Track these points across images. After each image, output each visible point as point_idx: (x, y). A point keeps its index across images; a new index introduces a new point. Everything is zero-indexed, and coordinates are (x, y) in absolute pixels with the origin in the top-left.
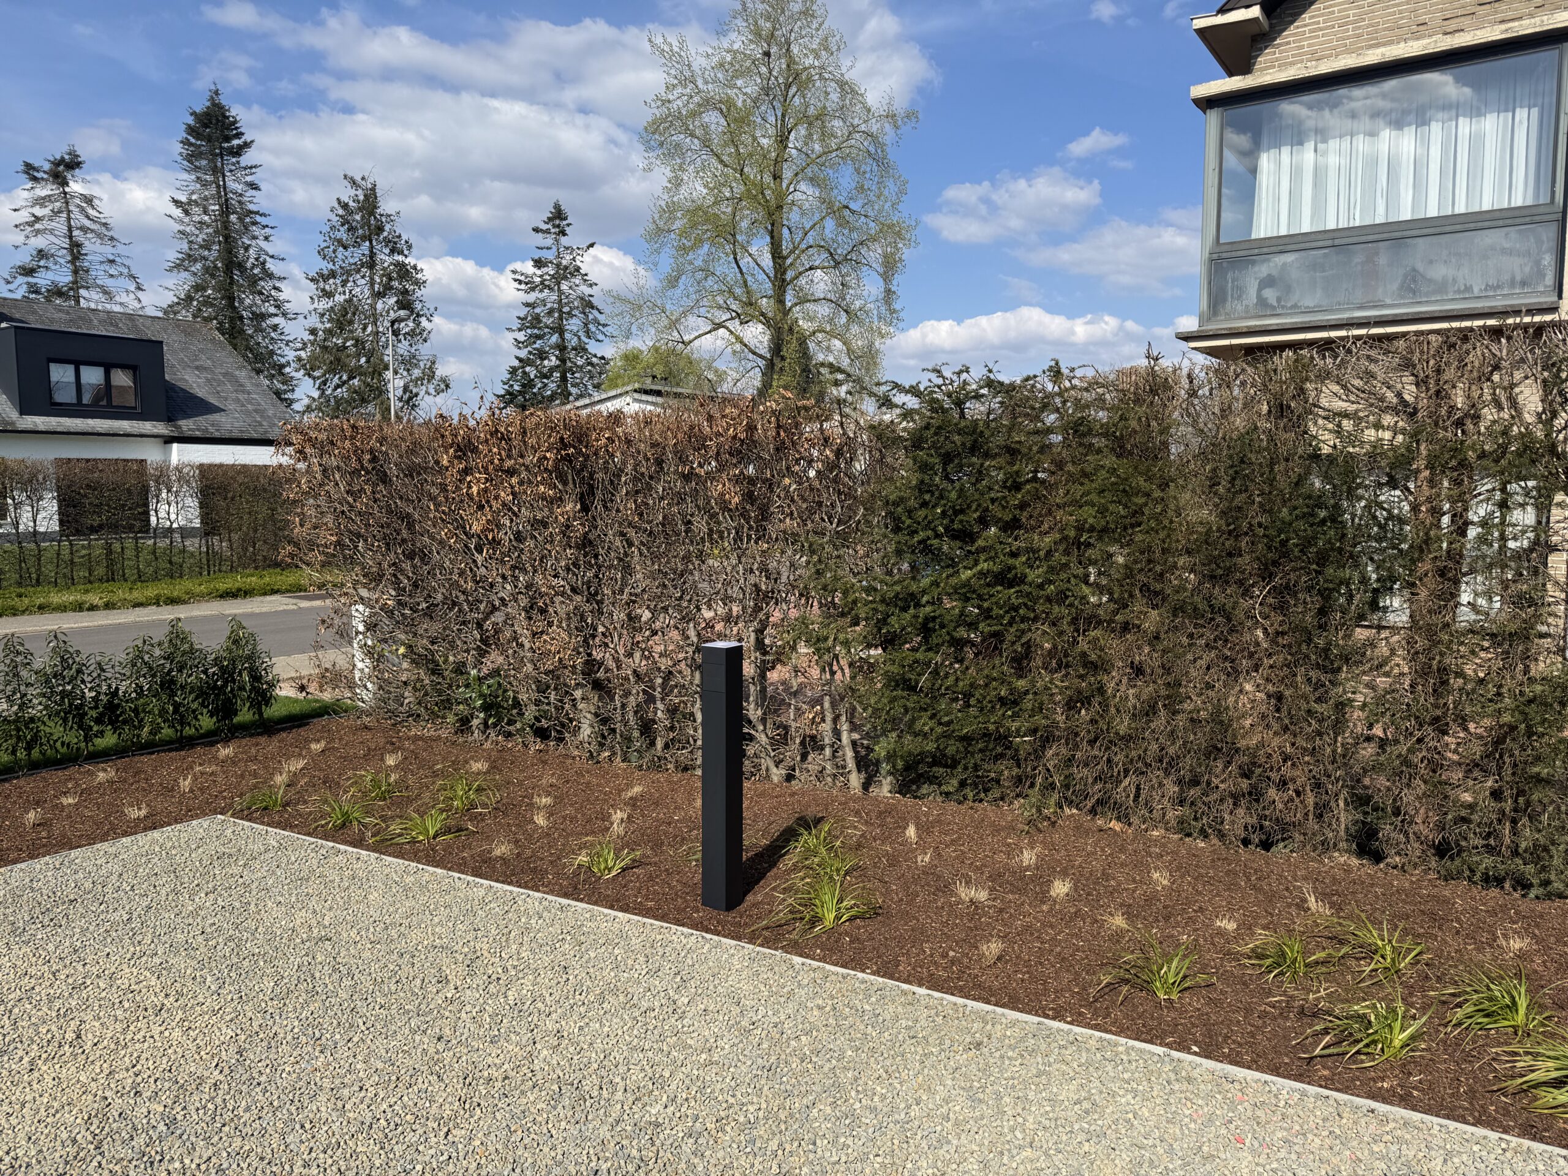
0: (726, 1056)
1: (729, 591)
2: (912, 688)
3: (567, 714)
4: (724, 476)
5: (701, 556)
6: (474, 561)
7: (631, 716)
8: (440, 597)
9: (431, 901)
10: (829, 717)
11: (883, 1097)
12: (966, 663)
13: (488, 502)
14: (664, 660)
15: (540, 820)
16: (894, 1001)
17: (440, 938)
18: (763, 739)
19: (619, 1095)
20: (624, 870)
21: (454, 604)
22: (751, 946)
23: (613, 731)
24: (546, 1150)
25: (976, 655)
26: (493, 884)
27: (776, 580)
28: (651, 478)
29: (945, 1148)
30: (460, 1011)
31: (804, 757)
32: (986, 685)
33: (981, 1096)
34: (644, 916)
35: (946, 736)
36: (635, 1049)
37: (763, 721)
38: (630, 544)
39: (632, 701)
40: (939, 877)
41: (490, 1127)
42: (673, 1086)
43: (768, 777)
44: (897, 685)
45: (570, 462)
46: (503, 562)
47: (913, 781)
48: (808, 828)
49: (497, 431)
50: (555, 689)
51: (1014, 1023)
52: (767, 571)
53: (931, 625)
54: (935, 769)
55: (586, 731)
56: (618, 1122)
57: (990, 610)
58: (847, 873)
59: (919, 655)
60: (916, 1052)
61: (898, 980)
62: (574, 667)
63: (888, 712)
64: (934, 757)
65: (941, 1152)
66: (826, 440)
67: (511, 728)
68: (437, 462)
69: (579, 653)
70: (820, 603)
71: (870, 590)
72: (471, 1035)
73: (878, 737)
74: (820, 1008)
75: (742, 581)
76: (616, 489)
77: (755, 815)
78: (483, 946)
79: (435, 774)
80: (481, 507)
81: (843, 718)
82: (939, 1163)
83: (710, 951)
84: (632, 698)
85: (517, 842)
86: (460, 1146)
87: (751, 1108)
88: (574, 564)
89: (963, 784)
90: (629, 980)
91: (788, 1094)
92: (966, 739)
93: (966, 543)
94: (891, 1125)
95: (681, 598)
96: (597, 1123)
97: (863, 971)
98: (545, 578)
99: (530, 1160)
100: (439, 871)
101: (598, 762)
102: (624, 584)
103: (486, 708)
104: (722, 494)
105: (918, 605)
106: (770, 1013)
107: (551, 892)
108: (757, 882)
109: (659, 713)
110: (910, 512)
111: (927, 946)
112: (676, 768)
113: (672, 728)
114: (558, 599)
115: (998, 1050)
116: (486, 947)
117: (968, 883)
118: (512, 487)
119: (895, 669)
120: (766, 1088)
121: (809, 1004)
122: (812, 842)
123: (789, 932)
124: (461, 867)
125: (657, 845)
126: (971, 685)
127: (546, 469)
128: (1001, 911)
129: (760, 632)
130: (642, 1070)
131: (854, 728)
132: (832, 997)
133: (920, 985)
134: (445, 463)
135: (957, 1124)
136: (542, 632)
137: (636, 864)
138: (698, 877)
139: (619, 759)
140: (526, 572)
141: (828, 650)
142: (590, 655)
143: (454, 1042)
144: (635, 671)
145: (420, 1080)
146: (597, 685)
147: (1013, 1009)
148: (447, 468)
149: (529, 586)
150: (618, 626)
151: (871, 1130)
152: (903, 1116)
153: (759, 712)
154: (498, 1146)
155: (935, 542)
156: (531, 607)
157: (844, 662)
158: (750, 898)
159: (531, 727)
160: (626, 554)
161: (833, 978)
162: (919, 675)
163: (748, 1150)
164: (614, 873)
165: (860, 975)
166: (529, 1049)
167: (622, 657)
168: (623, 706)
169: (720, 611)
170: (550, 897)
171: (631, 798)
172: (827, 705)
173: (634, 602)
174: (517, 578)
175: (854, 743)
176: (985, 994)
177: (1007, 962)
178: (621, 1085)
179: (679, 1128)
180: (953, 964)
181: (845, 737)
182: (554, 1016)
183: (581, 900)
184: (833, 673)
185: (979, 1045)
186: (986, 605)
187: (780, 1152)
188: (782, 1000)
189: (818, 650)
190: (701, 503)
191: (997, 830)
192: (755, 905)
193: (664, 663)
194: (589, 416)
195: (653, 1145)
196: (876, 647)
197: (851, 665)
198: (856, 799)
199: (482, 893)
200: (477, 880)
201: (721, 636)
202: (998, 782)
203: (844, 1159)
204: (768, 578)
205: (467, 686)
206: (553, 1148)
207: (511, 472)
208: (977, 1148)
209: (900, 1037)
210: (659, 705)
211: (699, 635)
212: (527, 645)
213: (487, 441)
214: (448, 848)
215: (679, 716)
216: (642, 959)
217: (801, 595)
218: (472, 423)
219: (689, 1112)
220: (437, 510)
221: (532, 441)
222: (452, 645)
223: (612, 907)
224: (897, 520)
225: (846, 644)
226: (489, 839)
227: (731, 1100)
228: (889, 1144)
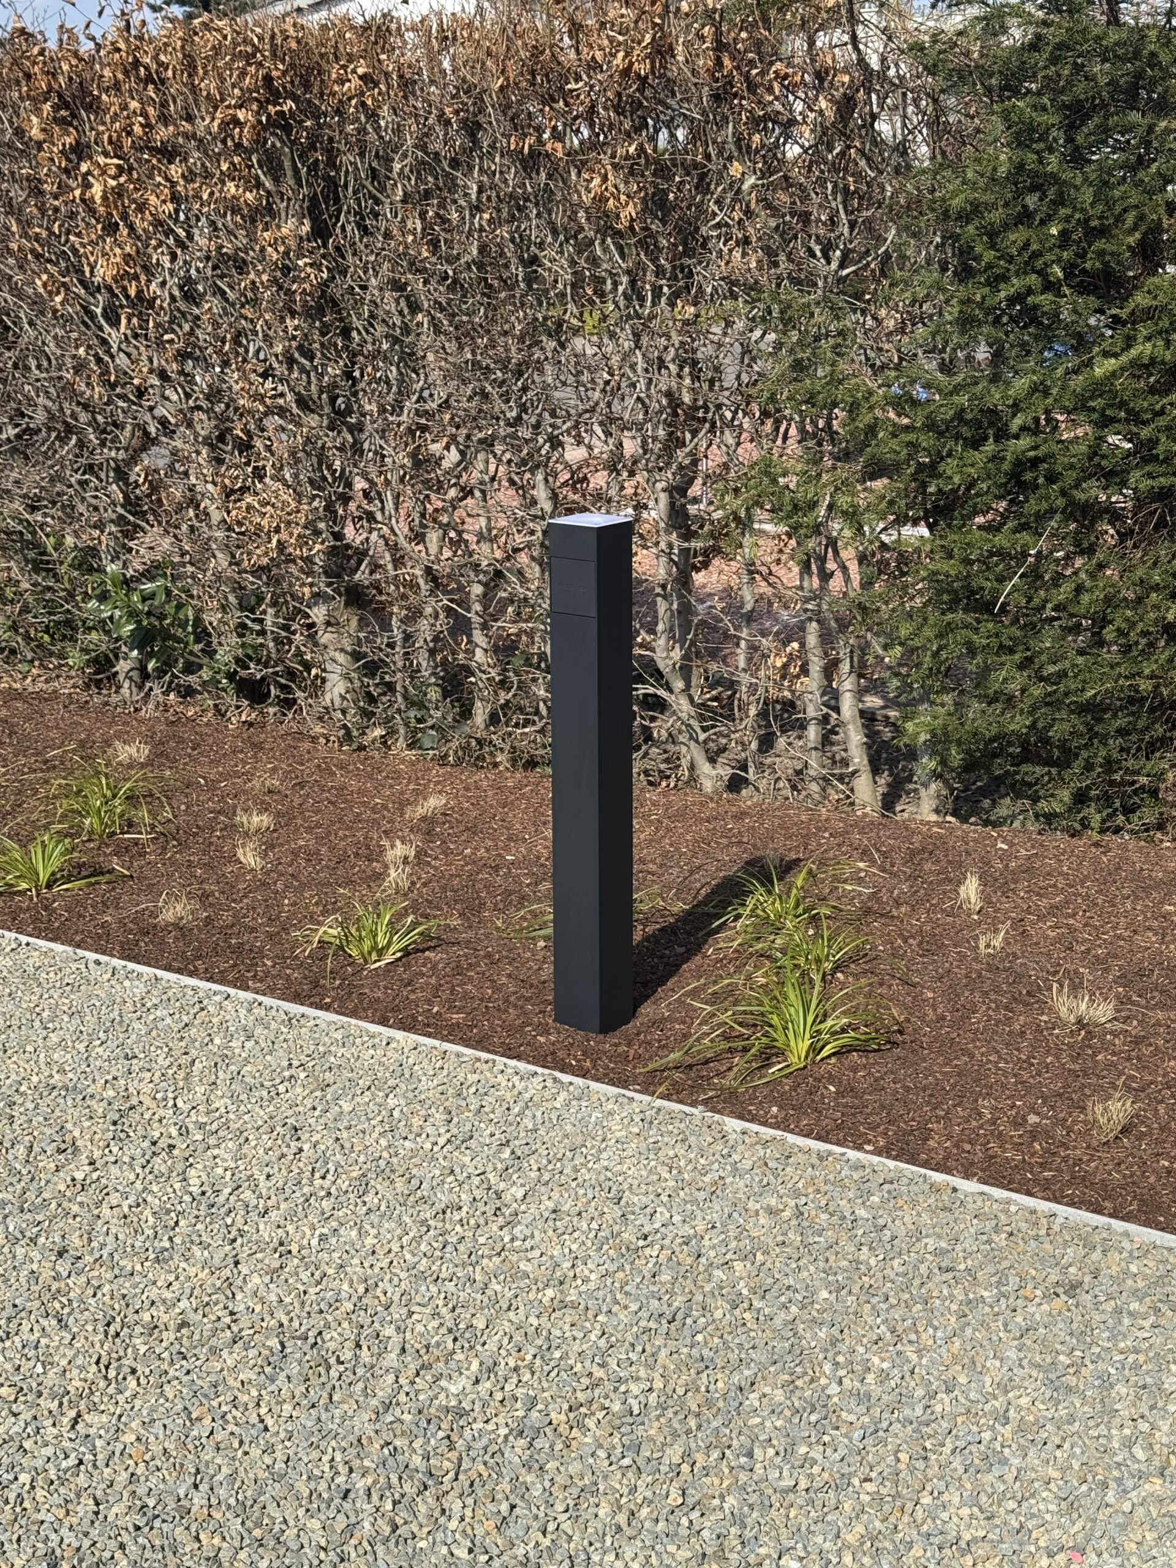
0: (590, 1294)
1: (616, 407)
2: (985, 607)
3: (299, 654)
4: (605, 159)
5: (558, 330)
6: (104, 342)
7: (422, 659)
8: (40, 417)
9: (44, 1004)
10: (816, 665)
11: (884, 1376)
12: (1100, 556)
13: (125, 217)
14: (485, 547)
15: (249, 857)
16: (914, 1203)
17: (62, 1071)
18: (683, 707)
19: (392, 1358)
20: (406, 952)
21: (69, 430)
22: (647, 1098)
23: (390, 687)
24: (255, 1452)
25: (1123, 536)
26: (160, 973)
27: (712, 382)
28: (455, 163)
29: (996, 1471)
30: (99, 1204)
31: (767, 743)
32: (1139, 600)
33: (1072, 1381)
34: (444, 1039)
35: (1051, 702)
36: (422, 1277)
37: (685, 672)
38: (415, 307)
39: (424, 629)
40: (1020, 976)
41: (152, 1410)
42: (491, 1346)
43: (693, 780)
44: (956, 601)
45: (287, 129)
46: (160, 344)
47: (984, 792)
48: (766, 881)
49: (137, 63)
50: (274, 604)
51: (1145, 1251)
52: (694, 363)
53: (1028, 476)
54: (1024, 768)
55: (336, 688)
56: (388, 1407)
57: (1153, 442)
58: (837, 968)
59: (1000, 540)
60: (952, 1298)
61: (925, 1165)
62: (309, 560)
63: (936, 654)
64: (1025, 744)
65: (989, 1478)
66: (821, 75)
67: (192, 679)
68: (19, 132)
69: (317, 533)
70: (802, 430)
71: (905, 403)
72: (120, 1247)
73: (913, 703)
74: (771, 1211)
75: (641, 385)
76: (382, 189)
77: (665, 855)
78: (142, 1086)
79: (50, 766)
80: (111, 228)
81: (845, 667)
82: (983, 1498)
83: (567, 1104)
84: (424, 625)
85: (205, 896)
86: (99, 1443)
87: (635, 1389)
88: (300, 348)
89: (1081, 798)
90: (414, 1153)
91: (705, 1365)
92: (1093, 710)
93: (1111, 301)
94: (896, 1427)
95: (519, 419)
96: (349, 1407)
97: (859, 1148)
98: (244, 377)
99: (225, 1470)
100: (58, 947)
101: (362, 748)
102: (403, 392)
103: (144, 639)
104: (601, 199)
105: (1002, 435)
106: (677, 1219)
107: (270, 991)
108: (662, 981)
109: (479, 655)
110: (992, 235)
111: (985, 1106)
112: (514, 761)
113: (504, 684)
114: (273, 422)
115: (1110, 1298)
116: (147, 1088)
117: (1075, 989)
118: (173, 184)
119: (951, 568)
120: (663, 1353)
121: (752, 1206)
122: (772, 907)
123: (719, 1074)
124: (101, 942)
125: (472, 910)
126: (1108, 600)
127: (238, 145)
128: (1138, 1041)
129: (677, 491)
130: (436, 1315)
131: (869, 685)
132: (797, 1194)
133: (967, 1176)
134: (35, 133)
135: (1021, 1429)
136: (244, 490)
137: (429, 942)
138: (548, 970)
139: (401, 743)
140: (208, 367)
141: (817, 529)
142: (338, 536)
143: (88, 1259)
144: (428, 570)
145: (26, 1326)
146: (356, 597)
147: (1147, 1224)
148: (39, 145)
149: (214, 394)
150: (393, 477)
151: (857, 1435)
152: (919, 1411)
153: (677, 654)
154: (170, 1446)
155: (1044, 300)
156: (221, 438)
157: (848, 554)
158: (647, 1010)
159: (231, 676)
160: (406, 330)
161: (801, 1158)
162: (1001, 579)
163: (626, 1462)
164: (388, 958)
165: (853, 1154)
166: (226, 1273)
167: (403, 542)
168: (407, 637)
169: (599, 447)
170: (268, 1001)
171: (424, 819)
172: (812, 640)
173: (424, 429)
174: (190, 378)
175: (868, 717)
176: (1091, 1195)
177: (1140, 1137)
178: (396, 1339)
179: (501, 1420)
180: (1034, 1138)
181: (848, 706)
182: (274, 1215)
183: (327, 1008)
184: (826, 576)
185: (1073, 1288)
186: (1145, 432)
187: (686, 1468)
188: (702, 1195)
189: (795, 529)
190: (559, 218)
191: (1143, 886)
192: (658, 1023)
193: (487, 554)
194: (324, 28)
195: (451, 1447)
196: (915, 522)
197: (862, 559)
198: (864, 826)
199: (140, 989)
200: (131, 966)
201: (601, 499)
202: (1154, 793)
203: (803, 1484)
204: (695, 378)
205: (103, 597)
206: (269, 1449)
207: (169, 153)
208: (1056, 1474)
209: (923, 1269)
210: (478, 637)
211: (554, 496)
212: (216, 516)
213: (117, 86)
214: (75, 906)
215: (518, 662)
216: (439, 1117)
217: (765, 414)
218: (86, 47)
219: (520, 1392)
220: (25, 235)
221: (209, 85)
222: (70, 514)
223: (383, 1022)
224: (965, 252)
225: (853, 516)
226: (154, 891)
227: (599, 1373)
228: (890, 1460)
